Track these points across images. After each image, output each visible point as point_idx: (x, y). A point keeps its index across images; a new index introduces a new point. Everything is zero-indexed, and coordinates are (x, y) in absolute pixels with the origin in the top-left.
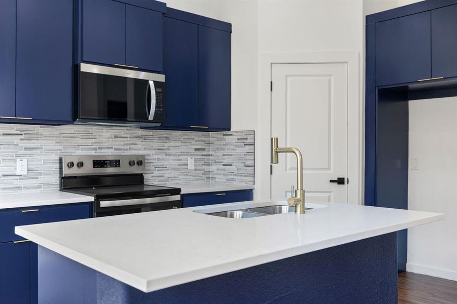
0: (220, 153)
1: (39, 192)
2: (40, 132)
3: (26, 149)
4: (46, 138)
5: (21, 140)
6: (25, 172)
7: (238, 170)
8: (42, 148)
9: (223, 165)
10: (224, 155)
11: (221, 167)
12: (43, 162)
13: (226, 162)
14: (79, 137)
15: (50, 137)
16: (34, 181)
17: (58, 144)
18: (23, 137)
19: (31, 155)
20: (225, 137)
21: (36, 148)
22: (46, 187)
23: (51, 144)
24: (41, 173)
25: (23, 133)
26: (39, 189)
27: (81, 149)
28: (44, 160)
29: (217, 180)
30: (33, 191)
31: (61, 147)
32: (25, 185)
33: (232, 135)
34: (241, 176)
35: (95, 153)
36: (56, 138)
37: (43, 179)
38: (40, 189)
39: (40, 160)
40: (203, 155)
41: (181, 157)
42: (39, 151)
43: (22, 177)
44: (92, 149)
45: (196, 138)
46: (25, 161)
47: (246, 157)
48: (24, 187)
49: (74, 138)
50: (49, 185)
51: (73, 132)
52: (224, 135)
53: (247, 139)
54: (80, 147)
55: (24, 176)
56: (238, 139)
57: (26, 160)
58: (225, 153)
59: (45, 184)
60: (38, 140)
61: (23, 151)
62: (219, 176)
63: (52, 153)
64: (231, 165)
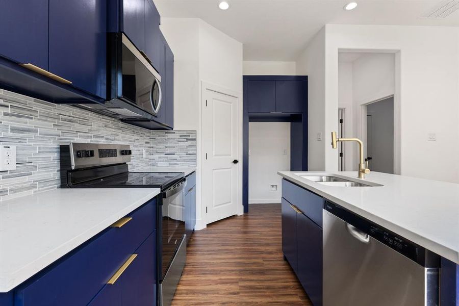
0: (162, 146)
1: (33, 193)
2: (34, 108)
3: (14, 130)
4: (41, 118)
5: (5, 114)
6: (13, 166)
7: (180, 157)
8: (36, 131)
9: (165, 154)
10: (166, 147)
11: (164, 155)
12: (38, 150)
13: (168, 152)
14: (77, 122)
15: (48, 116)
16: (27, 178)
17: (56, 128)
18: (9, 110)
19: (21, 140)
20: (167, 134)
21: (29, 131)
22: (41, 185)
23: (47, 127)
24: (36, 166)
25: (9, 104)
26: (33, 190)
27: (79, 136)
28: (39, 148)
29: (158, 165)
30: (25, 193)
31: (60, 132)
32: (12, 187)
33: (174, 133)
34: (184, 161)
35: (91, 141)
36: (53, 120)
37: (38, 175)
38: (35, 190)
39: (34, 148)
40: (149, 147)
41: (140, 149)
42: (32, 135)
43: (8, 174)
44: (88, 137)
45: (146, 134)
46: (13, 148)
47: (188, 149)
48: (11, 190)
49: (73, 122)
50: (45, 181)
51: (71, 115)
52: (165, 133)
53: (189, 136)
54: (79, 133)
55: (11, 171)
56: (180, 136)
57: (15, 147)
58: (167, 146)
59: (40, 181)
60: (32, 118)
61: (9, 134)
62: (159, 162)
63: (49, 139)
64: (174, 154)
